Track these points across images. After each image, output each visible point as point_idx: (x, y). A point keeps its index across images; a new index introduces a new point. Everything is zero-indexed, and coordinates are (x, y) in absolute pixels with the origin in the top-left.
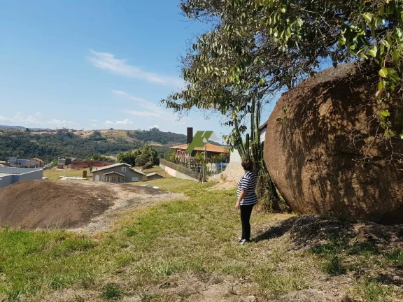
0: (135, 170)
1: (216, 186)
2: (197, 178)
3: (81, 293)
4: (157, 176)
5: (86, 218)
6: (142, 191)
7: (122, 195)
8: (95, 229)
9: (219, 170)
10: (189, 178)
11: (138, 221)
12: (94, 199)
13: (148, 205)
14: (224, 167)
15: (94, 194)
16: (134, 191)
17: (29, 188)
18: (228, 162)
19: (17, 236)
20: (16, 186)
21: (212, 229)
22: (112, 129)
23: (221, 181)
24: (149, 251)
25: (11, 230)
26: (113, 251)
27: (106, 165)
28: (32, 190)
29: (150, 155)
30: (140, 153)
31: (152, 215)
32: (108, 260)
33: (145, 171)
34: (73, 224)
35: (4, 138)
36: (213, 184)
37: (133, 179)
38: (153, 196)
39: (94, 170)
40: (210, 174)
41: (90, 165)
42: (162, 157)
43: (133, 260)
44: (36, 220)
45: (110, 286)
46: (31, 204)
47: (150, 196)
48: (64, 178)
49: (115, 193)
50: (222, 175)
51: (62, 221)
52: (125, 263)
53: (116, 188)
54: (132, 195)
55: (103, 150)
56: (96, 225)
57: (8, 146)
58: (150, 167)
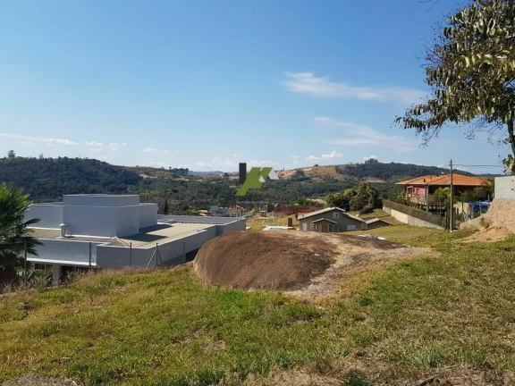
0: (351, 216)
1: (475, 235)
2: (440, 224)
3: (317, 379)
4: (380, 223)
5: (304, 279)
6: (369, 244)
7: (344, 250)
8: (318, 292)
9: (477, 211)
10: (429, 225)
11: (372, 286)
12: (310, 254)
13: (382, 263)
14: (485, 208)
15: (310, 247)
16: (358, 244)
17: (237, 241)
18: (491, 200)
19: (231, 296)
20: (224, 238)
21: (488, 302)
22: (317, 165)
23: (482, 229)
24: (396, 329)
25: (223, 289)
26: (346, 324)
27: (313, 211)
28: (240, 243)
29: (368, 196)
30: (355, 194)
31: (390, 278)
32: (341, 337)
33: (364, 216)
34: (290, 285)
35: (204, 185)
36: (469, 232)
37: (349, 227)
38: (386, 252)
39: (300, 217)
40: (460, 218)
41: (296, 211)
42: (386, 197)
43: (375, 339)
44: (248, 278)
45: (353, 374)
46: (241, 259)
47: (381, 251)
48: (268, 228)
49: (335, 247)
50: (483, 219)
51: (277, 281)
52: (365, 342)
53: (333, 239)
54: (356, 250)
55: (308, 192)
56: (318, 288)
57: (208, 194)
58: (370, 211)
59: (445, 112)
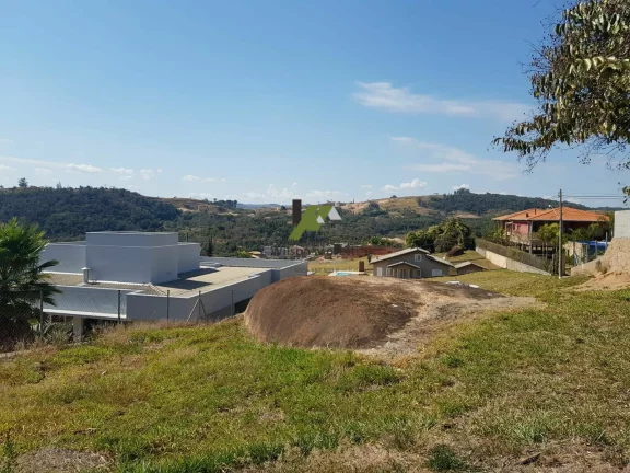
0: (437, 258)
1: (590, 282)
2: (547, 270)
3: (398, 456)
4: (473, 268)
5: (379, 335)
6: (458, 292)
7: (427, 300)
8: (395, 351)
9: (592, 252)
10: (532, 270)
11: (463, 344)
12: (387, 304)
13: (475, 316)
14: (603, 248)
15: (386, 296)
16: (446, 293)
17: (298, 288)
18: (610, 240)
19: (288, 356)
20: (278, 286)
21: (605, 364)
22: (394, 197)
23: (598, 275)
24: (491, 396)
25: (280, 346)
26: (430, 390)
27: (390, 252)
28: (301, 291)
29: (458, 234)
30: (441, 231)
31: (485, 334)
32: (425, 405)
33: (452, 259)
34: (362, 343)
35: (256, 221)
36: (582, 279)
37: (434, 272)
38: (479, 302)
39: (374, 260)
40: (572, 261)
41: (368, 252)
42: (480, 236)
43: (467, 409)
44: (311, 335)
45: (438, 450)
46: (303, 311)
47: (474, 301)
48: (334, 274)
49: (417, 296)
50: (599, 263)
51: (347, 337)
52: (454, 412)
53: (415, 287)
54: (443, 300)
55: (384, 229)
56: (396, 346)
57: (262, 232)
58: (459, 253)
59: (554, 131)
